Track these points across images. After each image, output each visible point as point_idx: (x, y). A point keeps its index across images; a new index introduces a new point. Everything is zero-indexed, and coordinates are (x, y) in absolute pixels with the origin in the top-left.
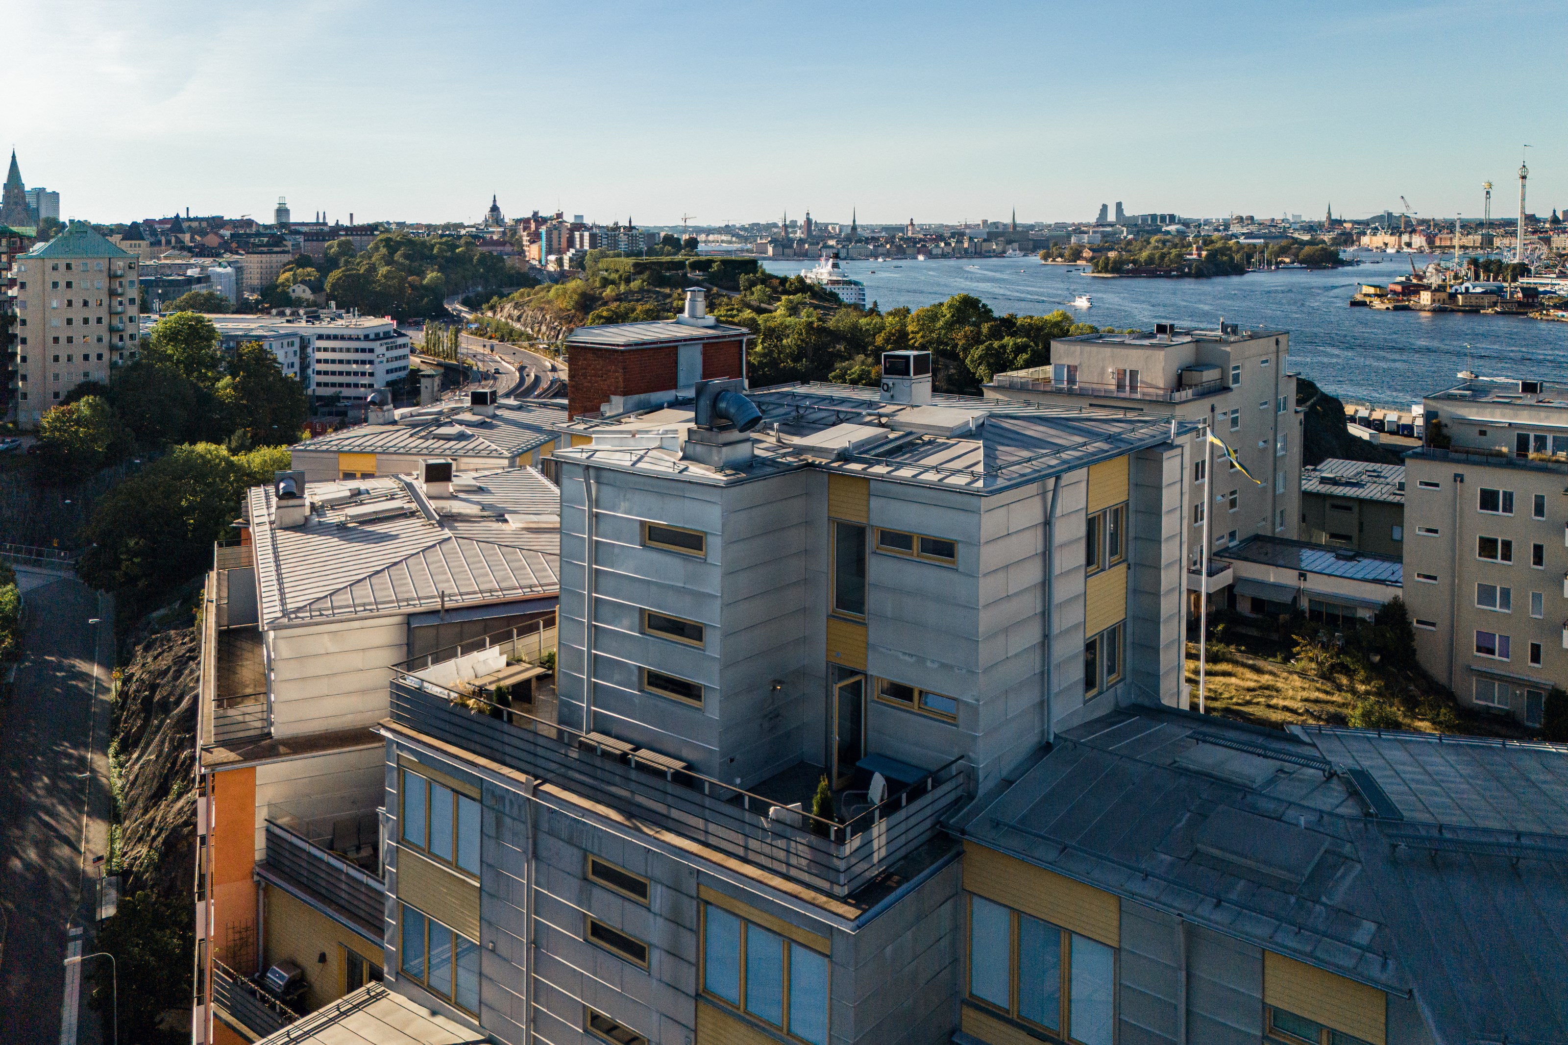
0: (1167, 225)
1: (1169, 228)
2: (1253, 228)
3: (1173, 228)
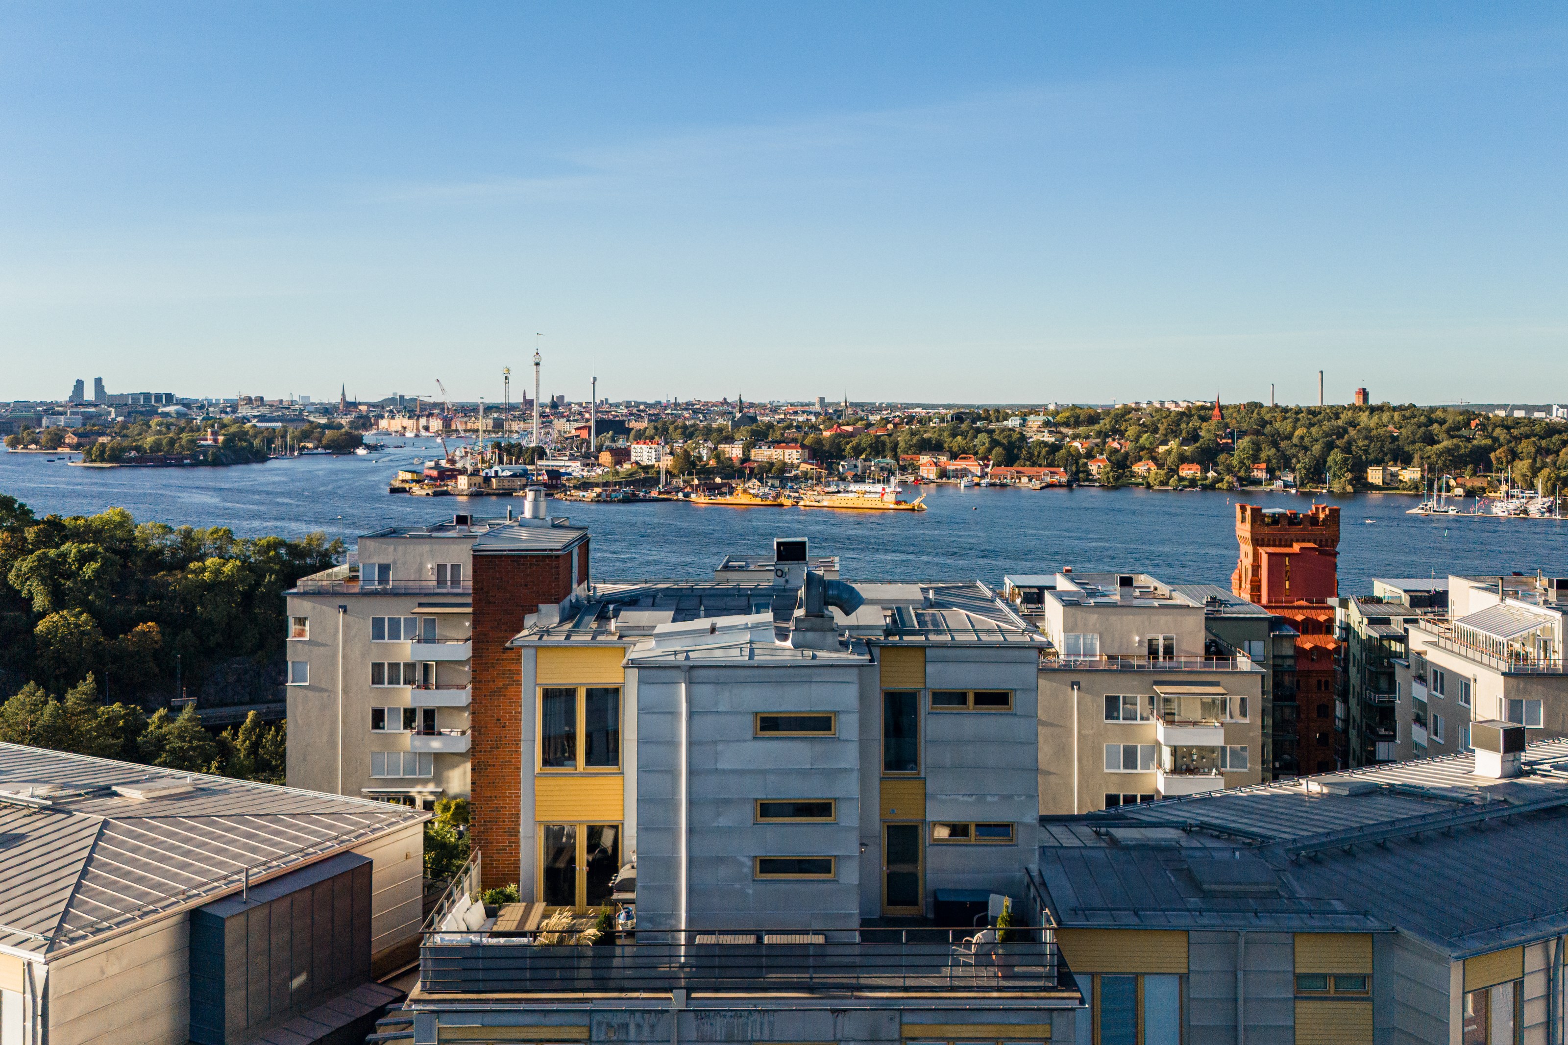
0: (164, 406)
1: (167, 409)
2: (264, 410)
3: (171, 409)
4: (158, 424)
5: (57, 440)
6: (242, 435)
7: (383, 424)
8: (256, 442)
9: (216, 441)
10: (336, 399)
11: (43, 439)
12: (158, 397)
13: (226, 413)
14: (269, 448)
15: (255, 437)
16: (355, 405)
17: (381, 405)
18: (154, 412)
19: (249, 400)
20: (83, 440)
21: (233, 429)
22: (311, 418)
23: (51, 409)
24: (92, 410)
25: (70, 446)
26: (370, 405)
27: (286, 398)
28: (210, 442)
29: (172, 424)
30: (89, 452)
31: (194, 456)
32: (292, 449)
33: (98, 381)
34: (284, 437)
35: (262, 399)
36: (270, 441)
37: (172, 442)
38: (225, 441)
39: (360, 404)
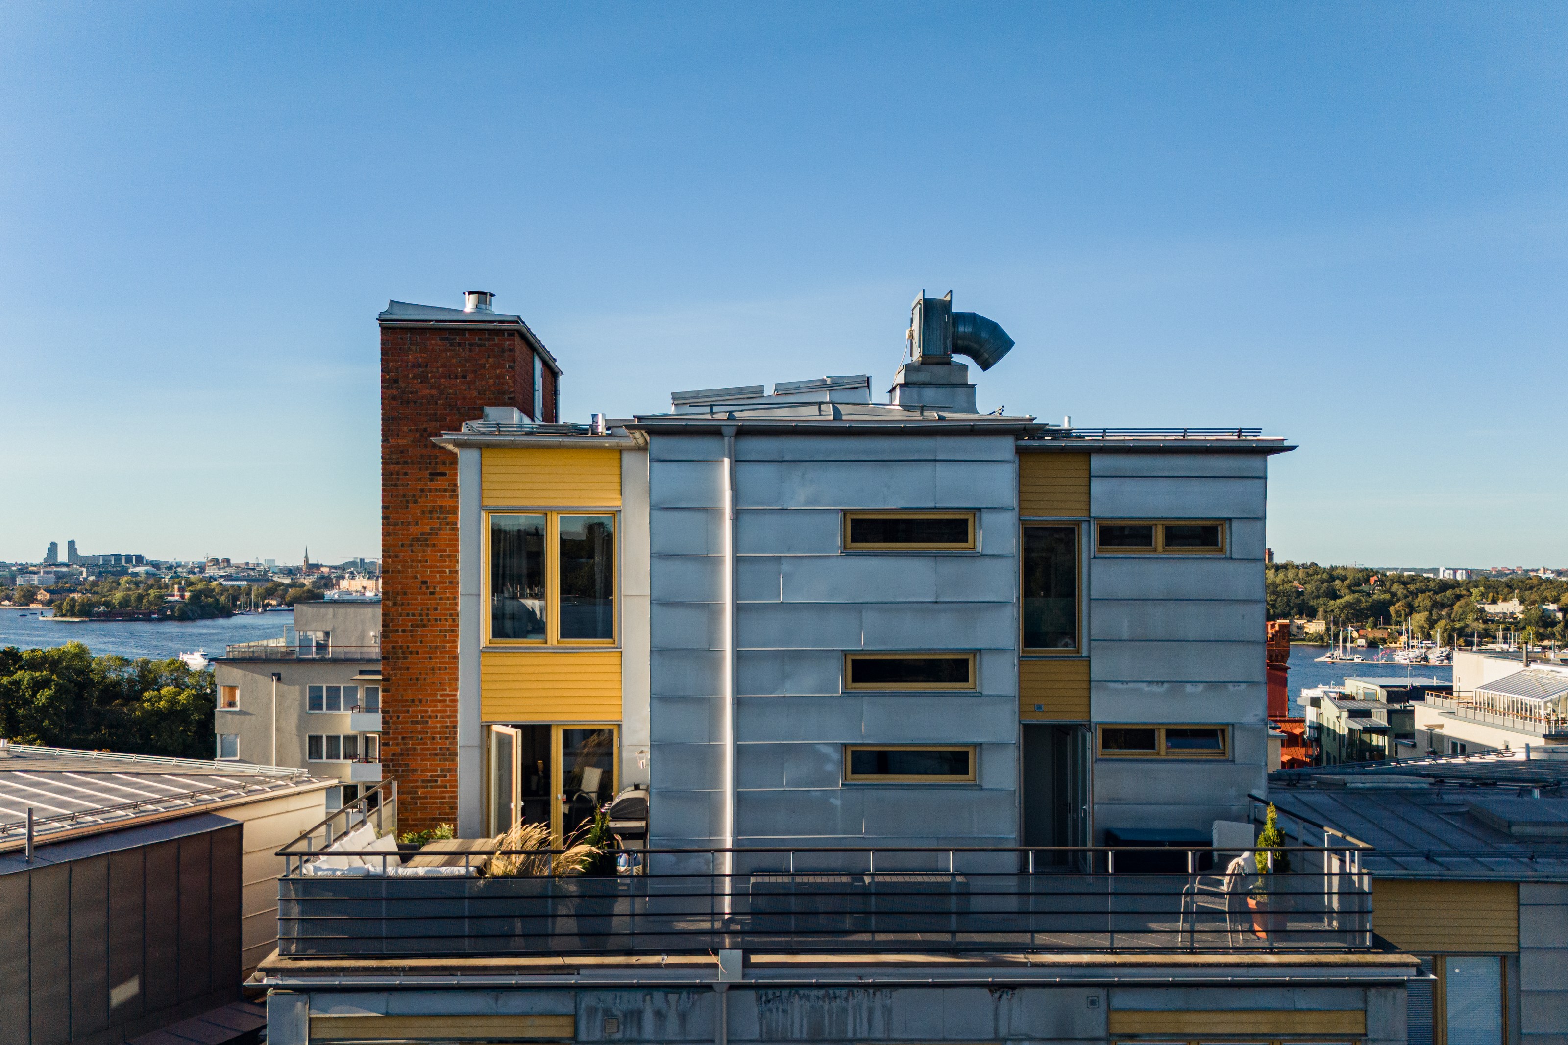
0: (134, 566)
1: (137, 570)
2: (229, 571)
3: (141, 569)
4: (127, 582)
5: (29, 596)
6: (208, 592)
7: (344, 584)
8: (222, 599)
9: (182, 596)
10: (300, 563)
11: (16, 595)
12: (129, 558)
13: (194, 573)
14: (235, 605)
15: (222, 594)
16: (317, 566)
17: (343, 568)
18: (124, 572)
19: (216, 562)
20: (54, 597)
21: (200, 586)
22: (276, 579)
23: (24, 570)
24: (64, 569)
25: (41, 602)
26: (331, 567)
27: (252, 561)
28: (177, 598)
29: (141, 582)
30: (60, 607)
31: (162, 611)
32: (257, 606)
33: (72, 544)
34: (249, 594)
35: (228, 561)
36: (235, 598)
37: (140, 598)
38: (191, 597)
39: (322, 566)
